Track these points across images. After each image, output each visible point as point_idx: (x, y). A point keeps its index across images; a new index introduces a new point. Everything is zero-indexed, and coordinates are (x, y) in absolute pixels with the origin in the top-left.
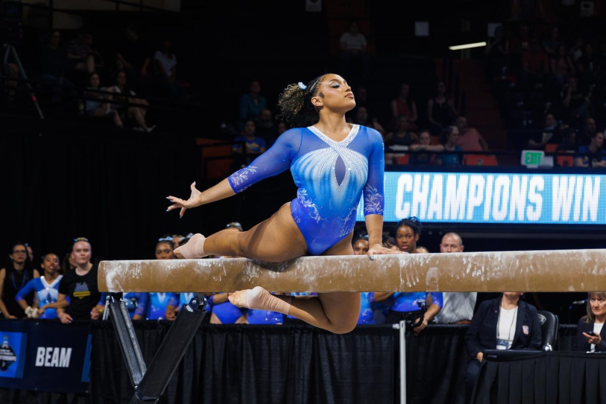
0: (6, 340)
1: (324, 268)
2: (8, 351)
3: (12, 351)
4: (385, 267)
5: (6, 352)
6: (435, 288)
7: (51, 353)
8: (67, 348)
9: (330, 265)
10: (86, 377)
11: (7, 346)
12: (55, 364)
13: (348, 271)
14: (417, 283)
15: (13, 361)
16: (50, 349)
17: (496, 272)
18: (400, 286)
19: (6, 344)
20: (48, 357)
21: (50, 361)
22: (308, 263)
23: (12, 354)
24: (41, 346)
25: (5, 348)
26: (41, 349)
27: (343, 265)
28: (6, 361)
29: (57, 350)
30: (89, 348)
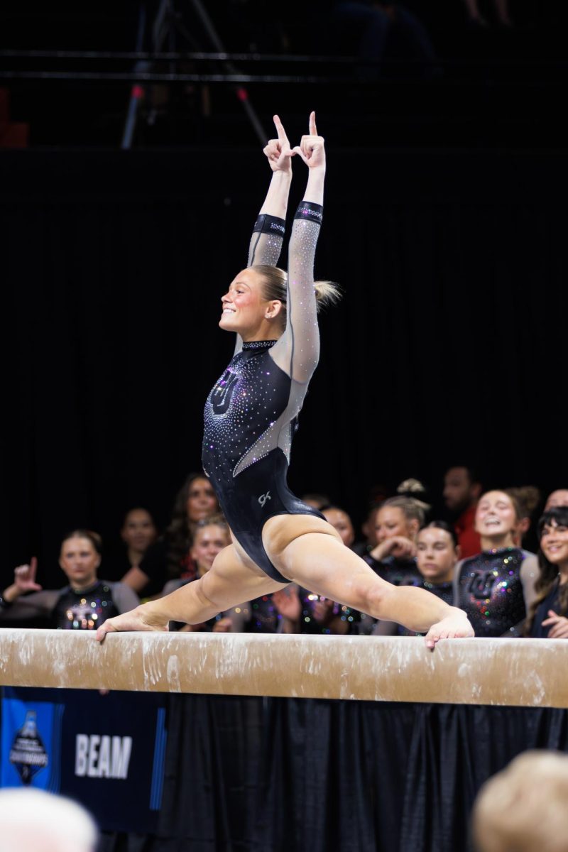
0: (31, 720)
1: (73, 651)
2: (34, 743)
3: (40, 744)
4: (130, 653)
5: (31, 745)
6: (177, 687)
7: (98, 748)
8: (122, 736)
9: (78, 647)
10: (156, 801)
11: (32, 733)
12: (104, 772)
13: (96, 657)
14: (159, 678)
15: (41, 766)
16: (95, 739)
17: (228, 666)
18: (145, 682)
19: (30, 728)
20: (93, 755)
21: (96, 764)
22: (58, 641)
23: (39, 749)
24: (83, 732)
25: (29, 738)
26: (82, 739)
27: (90, 648)
28: (29, 766)
29: (106, 740)
30: (161, 736)
